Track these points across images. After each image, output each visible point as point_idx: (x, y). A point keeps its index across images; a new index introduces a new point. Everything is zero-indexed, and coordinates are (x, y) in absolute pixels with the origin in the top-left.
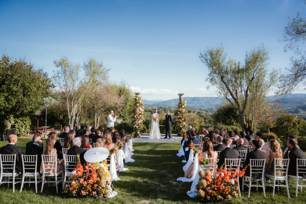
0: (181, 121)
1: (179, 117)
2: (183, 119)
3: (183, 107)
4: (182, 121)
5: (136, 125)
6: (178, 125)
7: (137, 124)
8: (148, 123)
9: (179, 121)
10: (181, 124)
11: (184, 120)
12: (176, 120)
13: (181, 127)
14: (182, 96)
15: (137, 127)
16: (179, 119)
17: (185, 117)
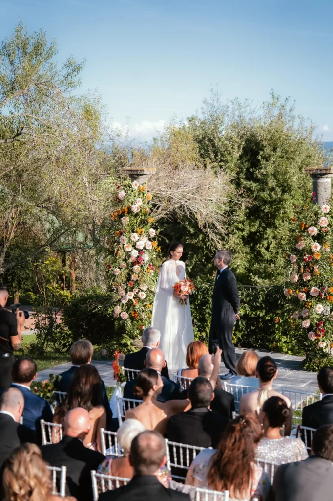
0: (302, 296)
2: (313, 290)
3: (312, 231)
5: (118, 309)
6: (295, 315)
7: (124, 302)
8: (204, 298)
10: (305, 312)
12: (286, 293)
13: (306, 324)
14: (320, 180)
15: (125, 316)
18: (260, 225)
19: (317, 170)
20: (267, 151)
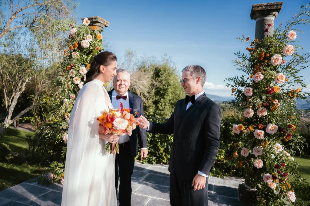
0: (260, 134)
1: (252, 113)
2: (272, 127)
3: (277, 59)
4: (267, 135)
6: (245, 153)
9: (251, 135)
10: (258, 150)
11: (280, 129)
12: (235, 129)
13: (259, 164)
16: (248, 122)
17: (282, 116)
18: (159, 98)
19: (266, 6)
20: (163, 72)
